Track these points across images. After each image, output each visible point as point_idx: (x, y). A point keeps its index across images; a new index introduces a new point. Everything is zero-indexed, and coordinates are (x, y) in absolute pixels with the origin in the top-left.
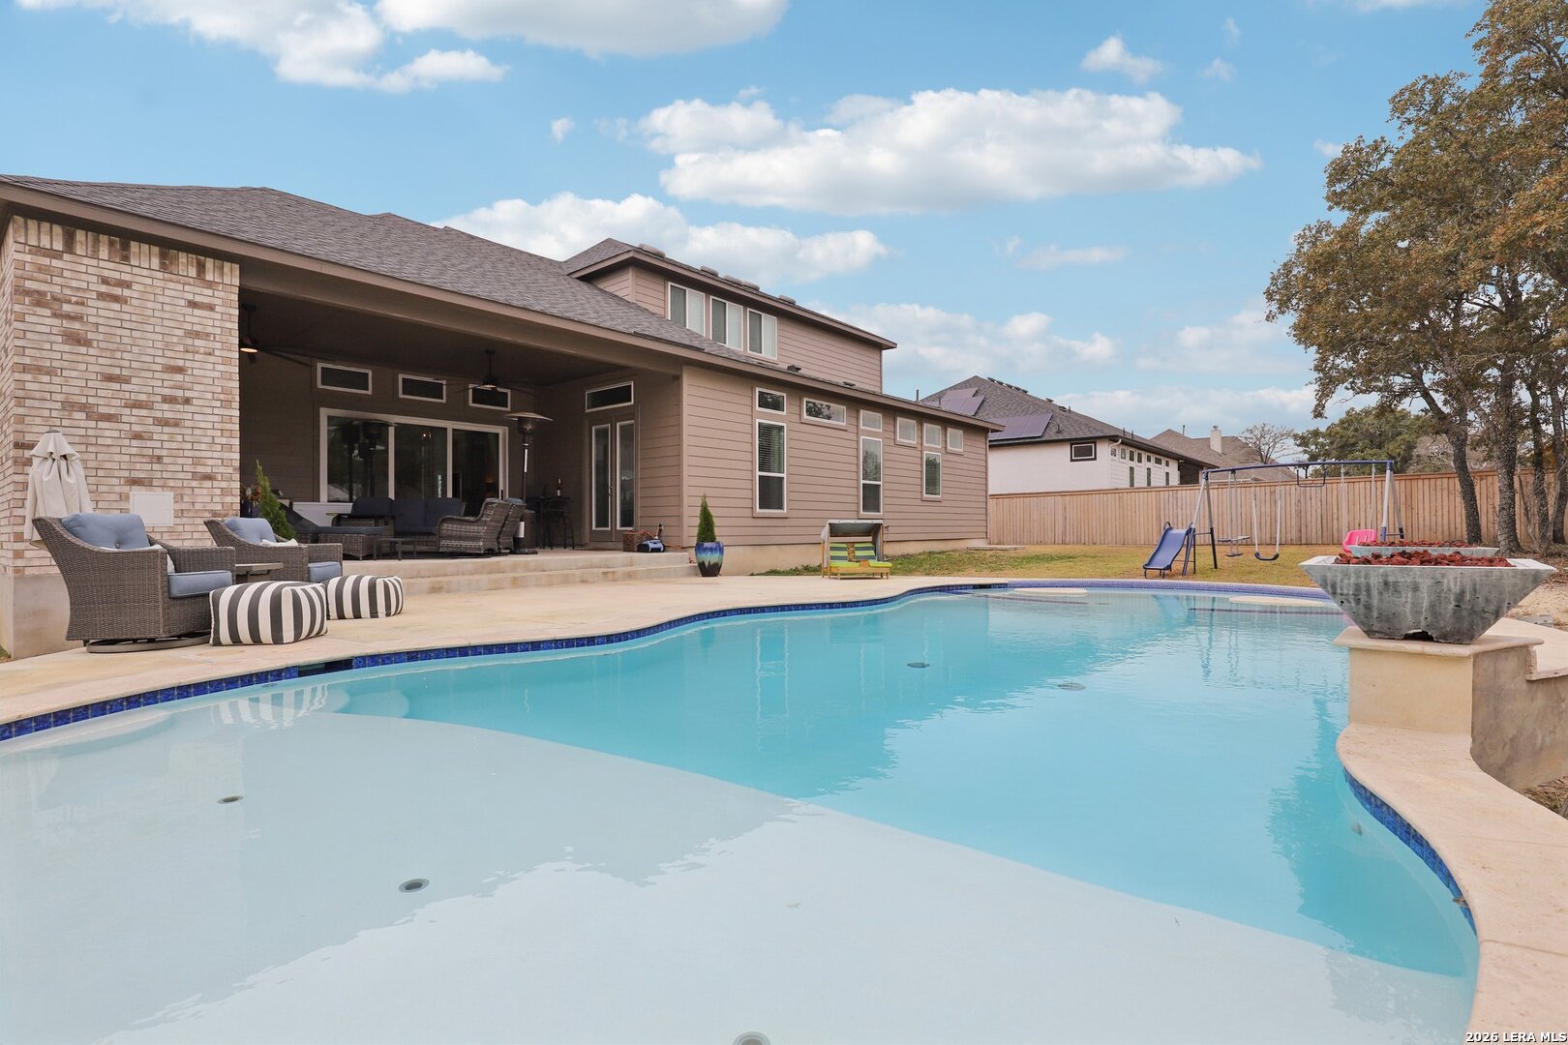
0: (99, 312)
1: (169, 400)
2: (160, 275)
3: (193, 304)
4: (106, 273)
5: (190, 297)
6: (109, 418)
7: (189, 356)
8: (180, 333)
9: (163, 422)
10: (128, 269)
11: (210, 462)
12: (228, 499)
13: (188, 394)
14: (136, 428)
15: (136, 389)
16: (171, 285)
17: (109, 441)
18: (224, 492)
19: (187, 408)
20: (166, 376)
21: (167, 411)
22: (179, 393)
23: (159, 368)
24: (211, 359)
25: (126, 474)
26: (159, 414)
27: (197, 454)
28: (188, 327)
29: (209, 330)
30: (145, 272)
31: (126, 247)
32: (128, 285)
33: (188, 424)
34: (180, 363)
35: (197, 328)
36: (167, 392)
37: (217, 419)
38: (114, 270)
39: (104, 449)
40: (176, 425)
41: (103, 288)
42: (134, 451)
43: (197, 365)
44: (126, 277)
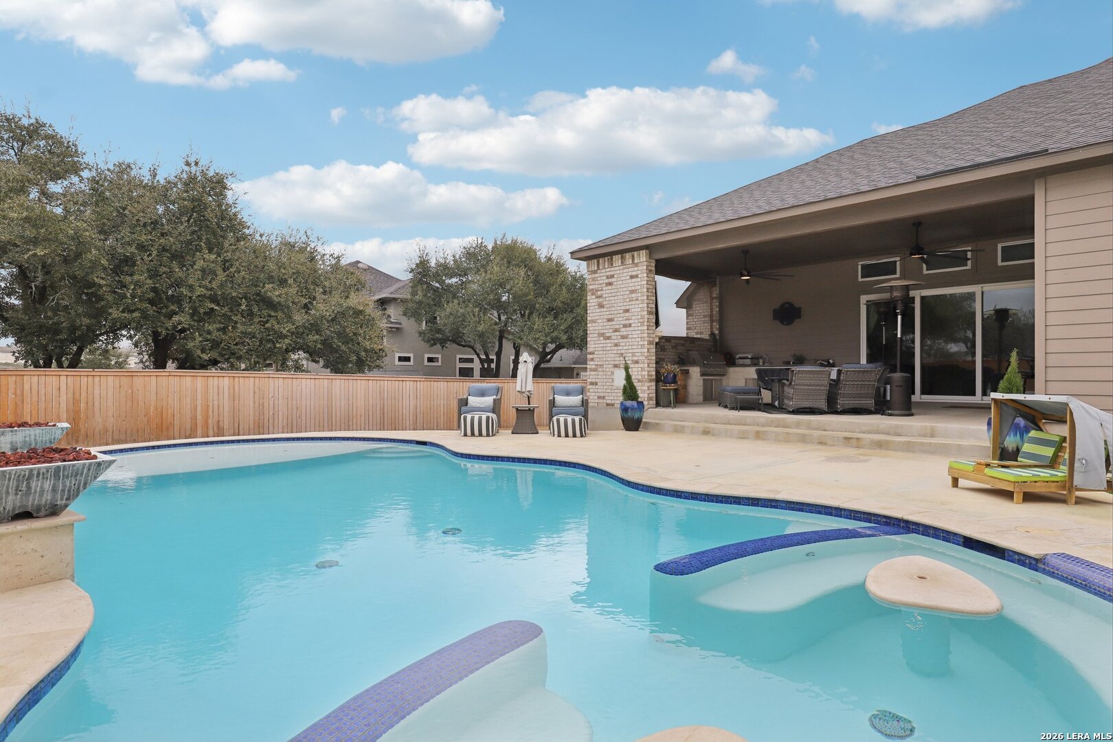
0: (606, 291)
1: (625, 326)
2: (621, 267)
3: (632, 277)
4: (608, 274)
5: (630, 274)
6: (609, 338)
7: (631, 303)
8: (628, 292)
9: (623, 337)
10: (613, 269)
11: (637, 354)
12: (643, 373)
13: (631, 322)
14: (616, 341)
15: (616, 324)
16: (625, 271)
17: (608, 348)
18: (643, 369)
19: (631, 329)
20: (624, 315)
21: (624, 332)
22: (627, 322)
23: (621, 311)
24: (638, 302)
25: (613, 362)
26: (622, 333)
27: (634, 351)
28: (630, 289)
29: (637, 288)
30: (618, 268)
31: (612, 259)
32: (612, 276)
33: (630, 336)
34: (628, 307)
35: (633, 288)
36: (624, 322)
37: (639, 332)
38: (609, 271)
39: (607, 352)
40: (627, 338)
41: (607, 281)
42: (615, 352)
43: (633, 306)
44: (612, 273)
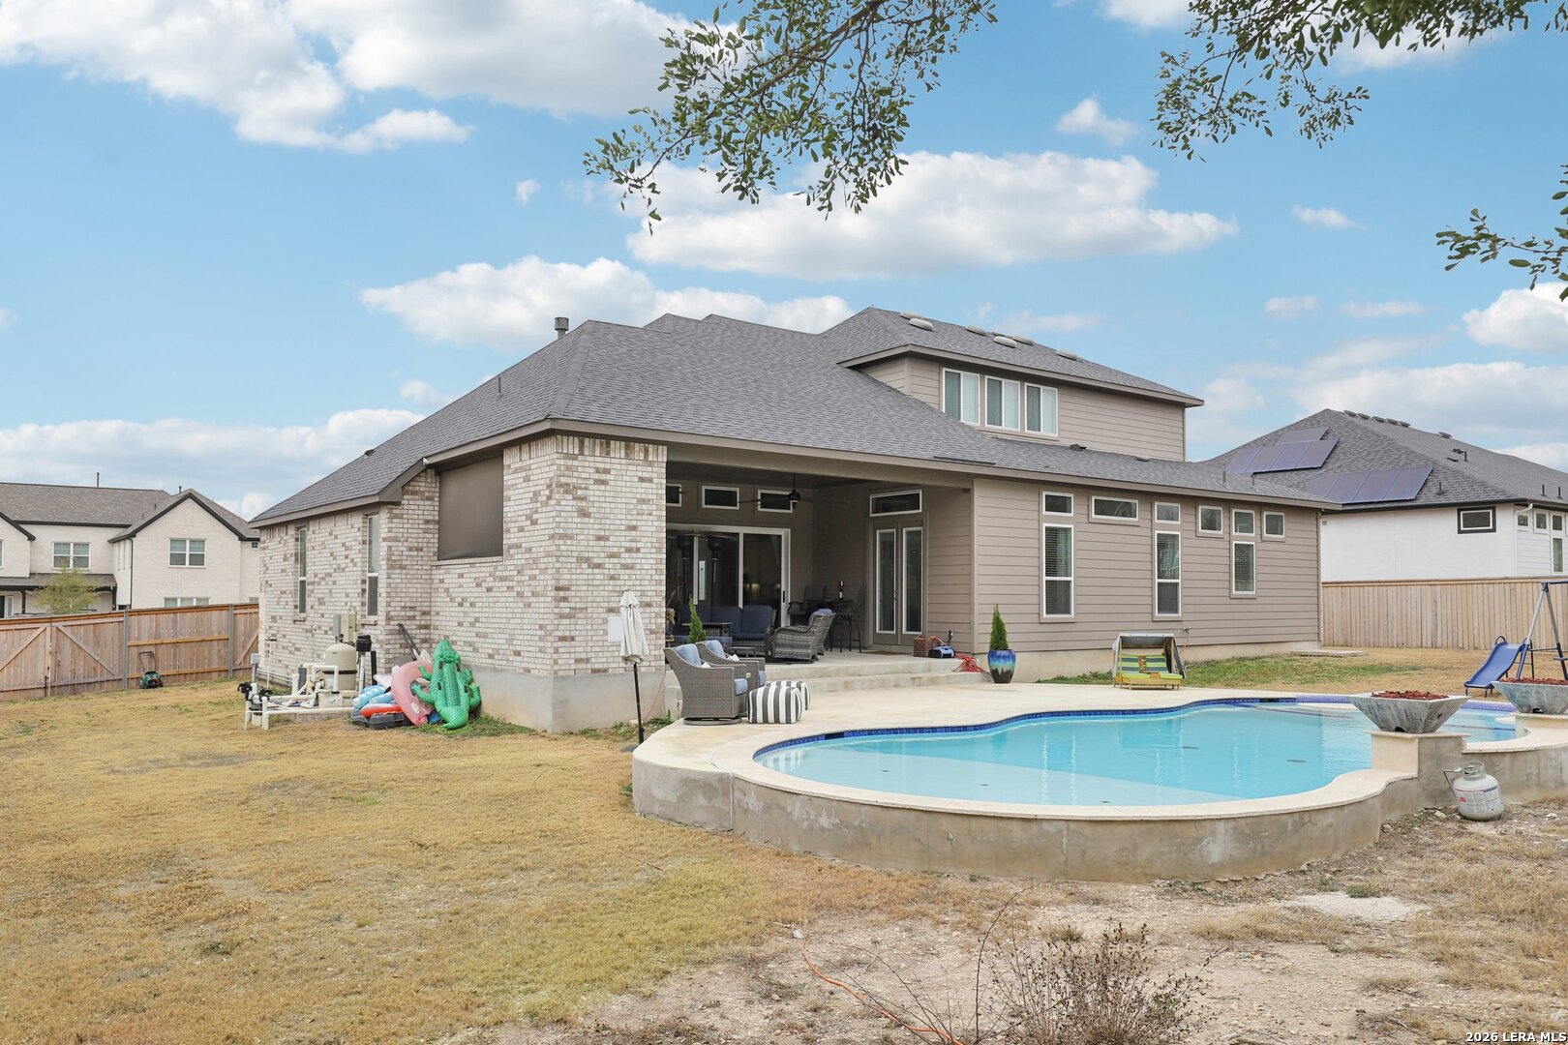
0: (595, 492)
1: (629, 550)
2: (624, 461)
3: (642, 480)
4: (599, 465)
5: (640, 474)
6: (599, 566)
7: (639, 517)
8: (634, 501)
9: (625, 567)
10: (608, 460)
11: (650, 594)
12: (659, 621)
13: (639, 545)
14: (612, 572)
15: (612, 545)
16: (630, 468)
17: (598, 582)
18: (658, 615)
19: (639, 555)
20: (627, 533)
21: (626, 558)
22: (634, 545)
23: (623, 528)
24: (651, 518)
25: (606, 605)
26: (623, 561)
27: (643, 588)
28: (639, 496)
29: (650, 497)
30: (617, 461)
31: (608, 445)
32: (607, 471)
33: (638, 566)
34: (634, 523)
35: (644, 496)
36: (628, 545)
37: (653, 561)
38: (601, 462)
39: (596, 588)
40: (632, 568)
41: (597, 476)
42: (610, 588)
43: (643, 523)
44: (608, 466)
